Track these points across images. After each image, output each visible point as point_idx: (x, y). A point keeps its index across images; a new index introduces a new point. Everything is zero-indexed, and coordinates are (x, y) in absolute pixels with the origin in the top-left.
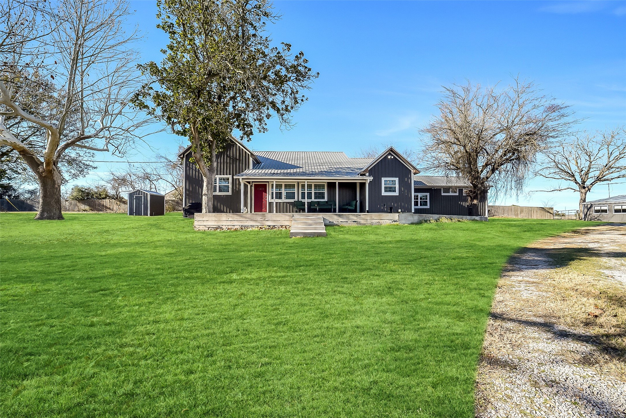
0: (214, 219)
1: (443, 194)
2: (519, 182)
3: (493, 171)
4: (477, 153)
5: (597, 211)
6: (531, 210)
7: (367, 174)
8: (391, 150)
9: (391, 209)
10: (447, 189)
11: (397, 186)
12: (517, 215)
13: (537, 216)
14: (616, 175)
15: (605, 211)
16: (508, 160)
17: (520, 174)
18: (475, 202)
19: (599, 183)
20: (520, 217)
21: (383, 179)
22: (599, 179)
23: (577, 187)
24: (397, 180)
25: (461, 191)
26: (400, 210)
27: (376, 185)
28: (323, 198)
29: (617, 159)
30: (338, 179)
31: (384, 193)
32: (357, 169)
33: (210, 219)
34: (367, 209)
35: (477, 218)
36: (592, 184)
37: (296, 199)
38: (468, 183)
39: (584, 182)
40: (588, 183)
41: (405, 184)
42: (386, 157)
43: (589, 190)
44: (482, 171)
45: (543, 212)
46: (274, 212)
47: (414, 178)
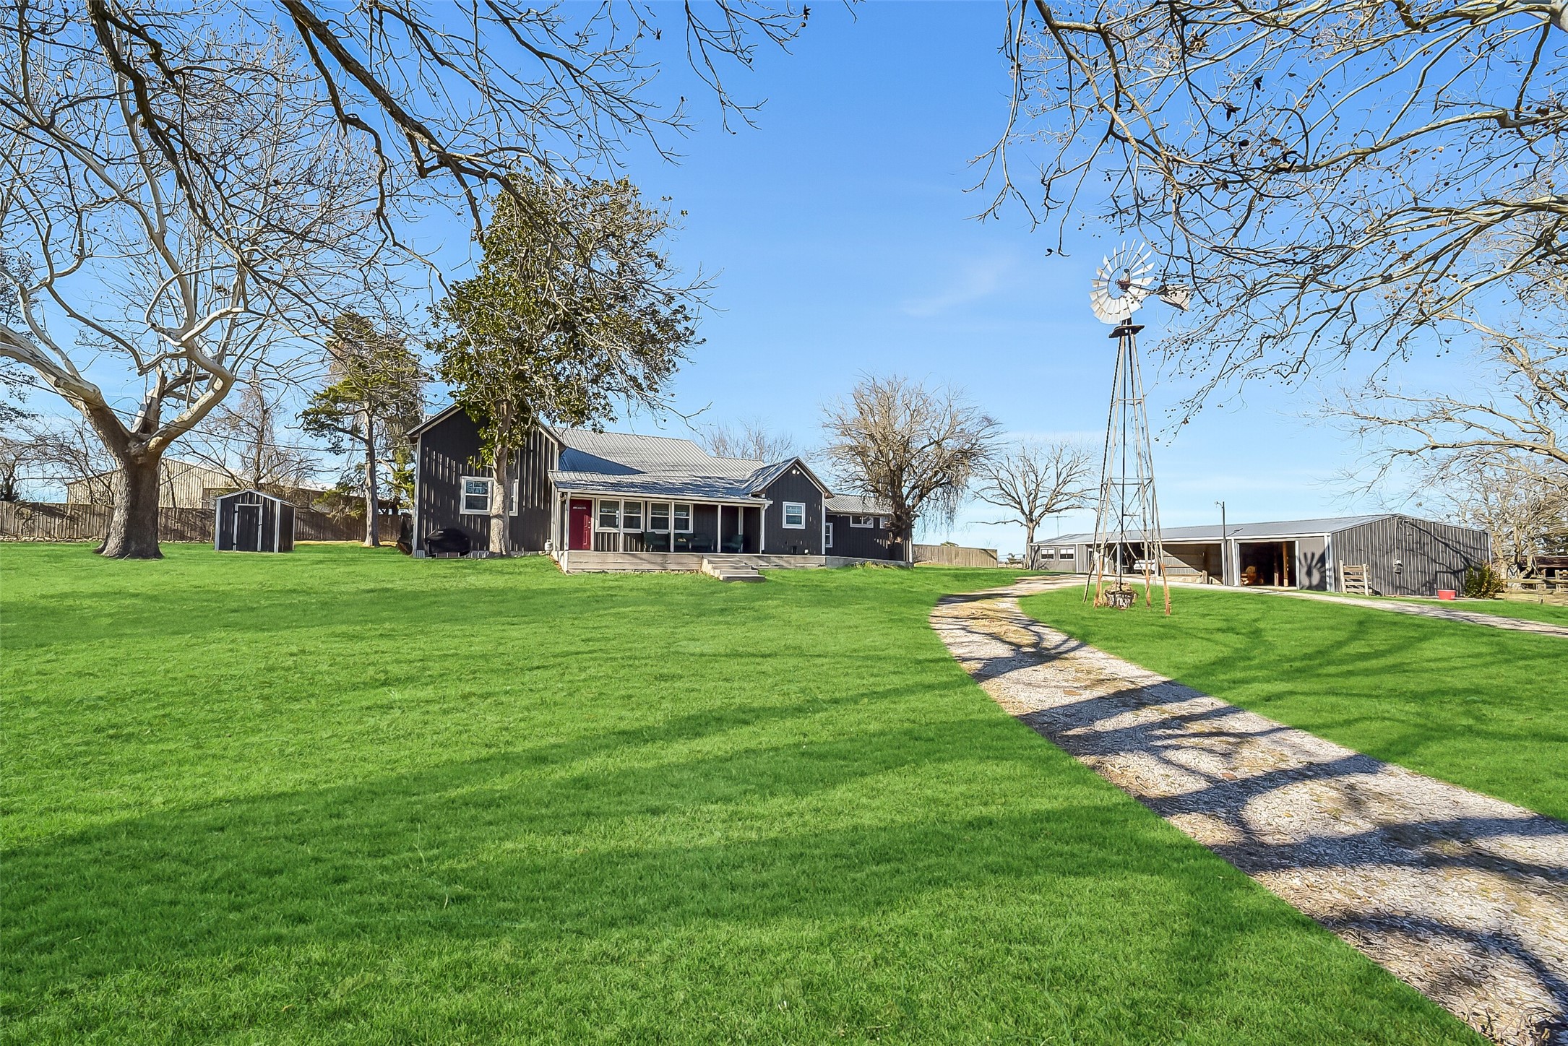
0: (597, 560)
1: (852, 525)
2: (951, 514)
3: (921, 497)
4: (902, 470)
5: (1044, 556)
6: (968, 551)
7: (763, 496)
8: (798, 462)
9: (795, 548)
10: (857, 518)
11: (803, 516)
12: (950, 561)
13: (977, 563)
14: (1064, 504)
15: (1051, 556)
16: (938, 484)
17: (951, 503)
18: (899, 540)
19: (1048, 515)
20: (954, 565)
21: (785, 504)
22: (1047, 510)
23: (1023, 519)
24: (803, 505)
25: (877, 521)
26: (806, 551)
27: (775, 512)
28: (687, 528)
29: (1065, 483)
30: (721, 501)
31: (785, 526)
32: (738, 481)
33: (591, 560)
34: (762, 548)
35: (902, 563)
36: (1041, 516)
37: (642, 529)
38: (888, 510)
39: (1031, 513)
40: (1036, 513)
41: (813, 512)
42: (789, 472)
43: (1038, 523)
44: (907, 497)
45: (985, 556)
46: (621, 550)
47: (826, 503)
